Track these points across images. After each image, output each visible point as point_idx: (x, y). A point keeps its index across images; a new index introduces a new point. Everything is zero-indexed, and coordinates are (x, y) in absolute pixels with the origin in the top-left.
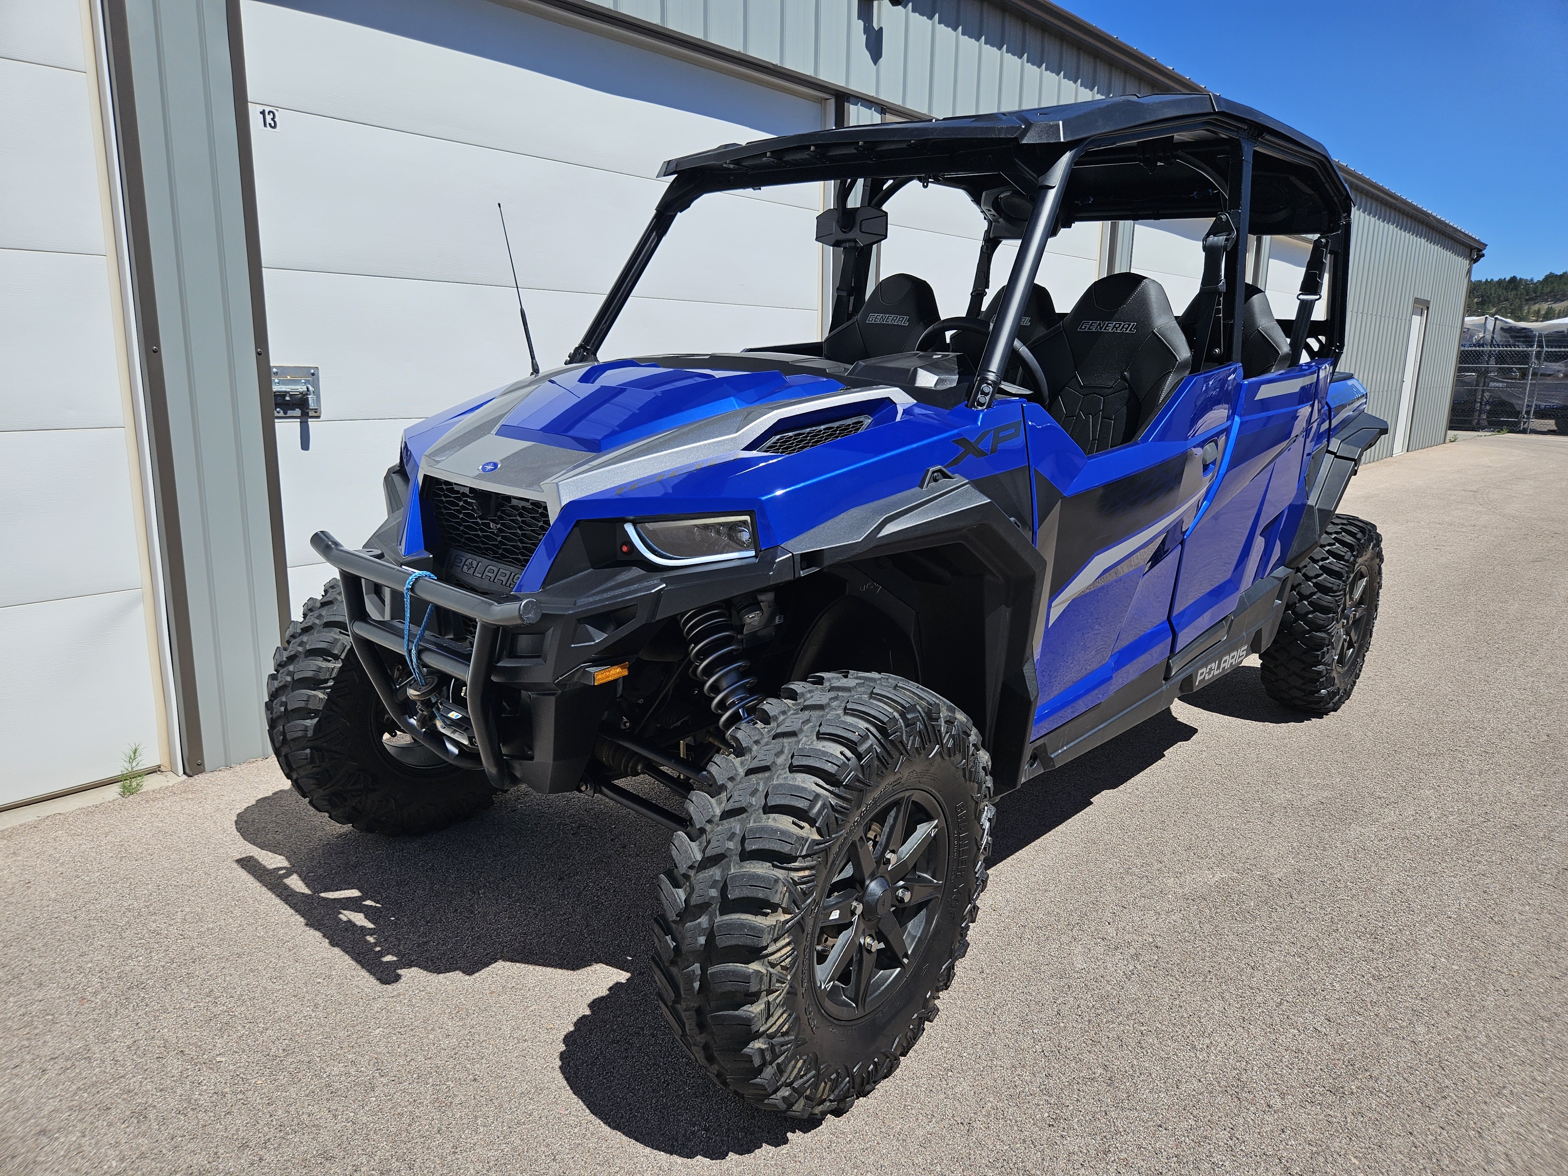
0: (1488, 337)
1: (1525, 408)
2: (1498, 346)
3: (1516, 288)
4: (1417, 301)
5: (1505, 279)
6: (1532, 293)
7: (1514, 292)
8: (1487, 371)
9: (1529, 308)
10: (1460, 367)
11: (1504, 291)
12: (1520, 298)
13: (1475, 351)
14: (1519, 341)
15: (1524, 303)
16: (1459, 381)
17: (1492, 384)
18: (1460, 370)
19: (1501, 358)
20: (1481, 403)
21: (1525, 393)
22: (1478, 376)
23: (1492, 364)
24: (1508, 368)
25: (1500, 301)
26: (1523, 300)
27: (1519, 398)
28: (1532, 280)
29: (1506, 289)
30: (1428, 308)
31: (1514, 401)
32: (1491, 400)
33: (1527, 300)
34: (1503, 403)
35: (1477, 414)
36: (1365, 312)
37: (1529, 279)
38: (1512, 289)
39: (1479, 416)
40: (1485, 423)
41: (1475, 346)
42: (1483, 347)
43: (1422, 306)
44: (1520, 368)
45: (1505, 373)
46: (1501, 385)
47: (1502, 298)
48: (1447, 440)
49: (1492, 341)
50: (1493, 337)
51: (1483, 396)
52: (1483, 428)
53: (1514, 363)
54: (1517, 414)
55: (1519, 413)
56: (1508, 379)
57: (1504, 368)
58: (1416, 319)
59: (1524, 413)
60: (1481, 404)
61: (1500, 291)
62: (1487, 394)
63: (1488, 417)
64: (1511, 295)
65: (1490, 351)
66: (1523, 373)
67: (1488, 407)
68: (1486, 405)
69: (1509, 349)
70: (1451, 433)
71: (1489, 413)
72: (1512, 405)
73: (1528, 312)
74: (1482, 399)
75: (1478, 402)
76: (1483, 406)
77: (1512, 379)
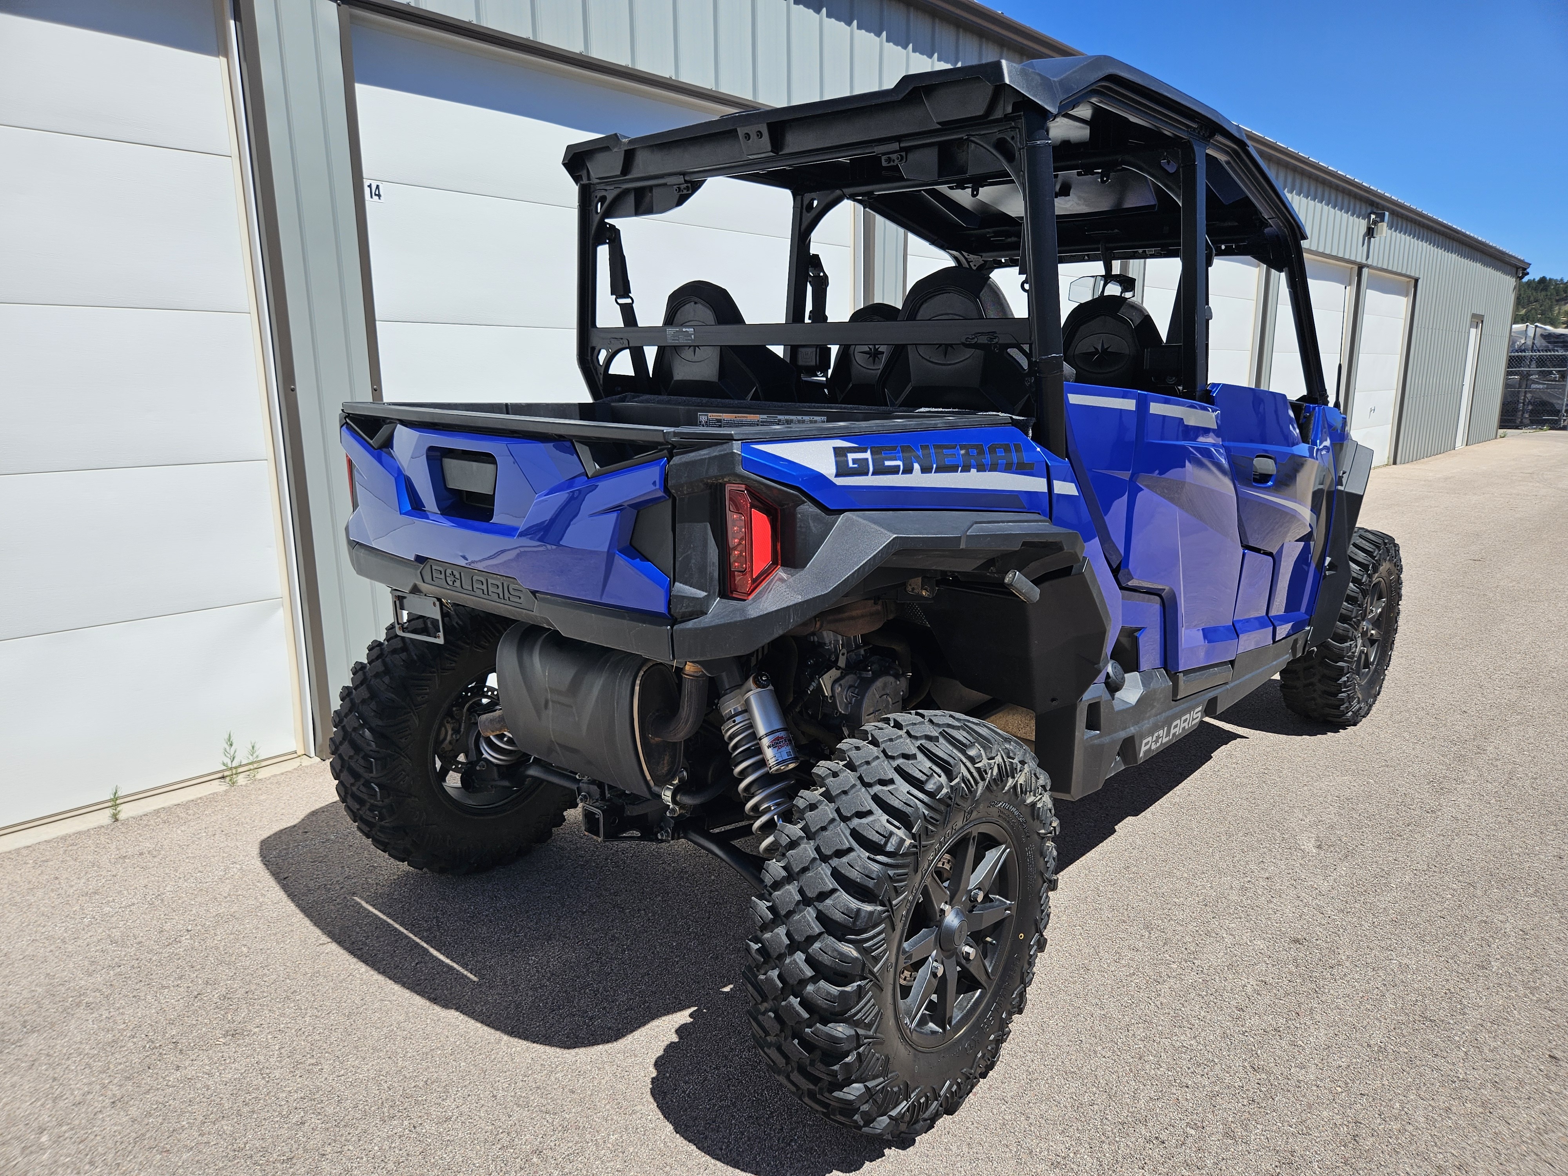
0: (1529, 343)
1: (1564, 407)
2: (1539, 351)
3: (1545, 289)
4: (1474, 316)
5: (1534, 279)
6: (1563, 293)
7: (1544, 293)
8: (1529, 374)
9: (1560, 309)
10: (1508, 371)
11: (1533, 291)
12: (1550, 299)
13: (1517, 356)
14: (1557, 347)
15: (1555, 303)
16: (1507, 386)
17: (1533, 386)
18: (1508, 373)
19: (1541, 362)
20: (1523, 403)
21: (1564, 394)
22: (1521, 379)
23: (1533, 368)
24: (1548, 371)
25: (1529, 302)
26: (1553, 300)
27: (1559, 398)
28: (1562, 280)
29: (1536, 289)
30: (1482, 321)
31: (1554, 401)
32: (1532, 401)
33: (1557, 301)
34: (1544, 403)
35: (1520, 413)
36: (1434, 327)
37: (1559, 279)
38: (1542, 290)
39: (1522, 415)
40: (1527, 421)
41: (1517, 351)
42: (1525, 352)
43: (1478, 320)
44: (1559, 371)
45: (1545, 375)
46: (1541, 386)
47: (1532, 299)
48: (1498, 437)
49: (1533, 347)
50: (1533, 343)
51: (1525, 396)
52: (1526, 426)
53: (1554, 366)
54: (1557, 412)
55: (1559, 411)
56: (1549, 381)
57: (1544, 371)
58: (1473, 331)
59: (1563, 411)
60: (1524, 405)
61: (1529, 292)
62: (1529, 395)
63: (1530, 416)
64: (1541, 296)
65: (1531, 356)
66: (1562, 375)
67: (1530, 407)
68: (1528, 405)
69: (1549, 353)
70: (1501, 431)
71: (1531, 412)
72: (1552, 405)
73: (1559, 312)
74: (1524, 400)
75: (1521, 403)
76: (1526, 406)
77: (1552, 381)
